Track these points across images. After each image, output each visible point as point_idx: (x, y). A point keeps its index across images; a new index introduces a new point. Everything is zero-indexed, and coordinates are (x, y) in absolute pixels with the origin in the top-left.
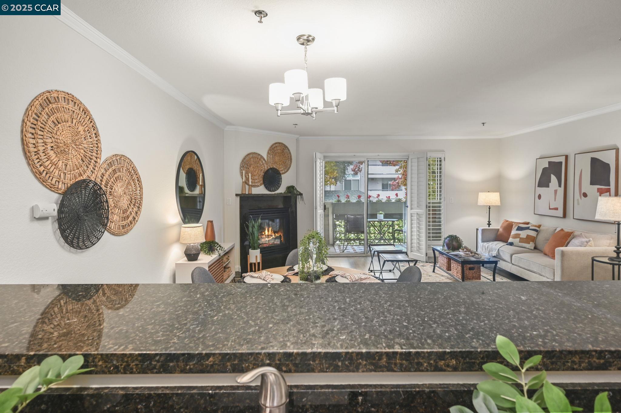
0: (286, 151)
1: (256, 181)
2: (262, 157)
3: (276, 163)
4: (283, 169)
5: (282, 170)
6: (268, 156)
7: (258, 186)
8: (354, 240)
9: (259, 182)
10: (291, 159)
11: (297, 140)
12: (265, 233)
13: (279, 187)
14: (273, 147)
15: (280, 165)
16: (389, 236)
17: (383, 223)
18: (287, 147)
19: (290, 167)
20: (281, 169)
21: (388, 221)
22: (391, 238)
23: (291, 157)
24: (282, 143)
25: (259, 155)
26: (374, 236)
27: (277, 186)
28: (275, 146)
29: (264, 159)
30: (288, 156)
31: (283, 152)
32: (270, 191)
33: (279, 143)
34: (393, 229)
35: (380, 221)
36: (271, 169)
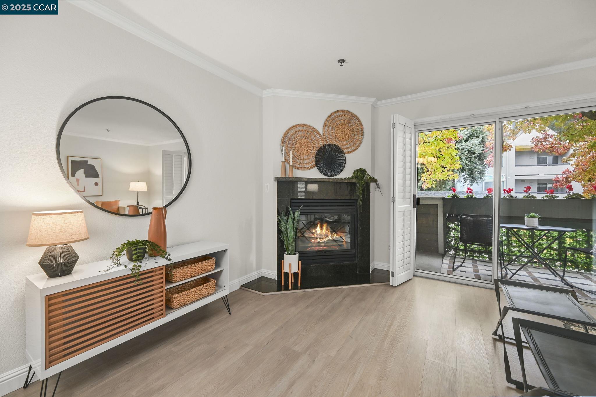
0: (354, 121)
1: (305, 162)
2: (314, 130)
3: (336, 137)
4: (348, 146)
5: (347, 148)
6: (324, 129)
7: (308, 169)
8: (480, 252)
9: (310, 163)
10: (363, 133)
11: (374, 107)
12: (316, 231)
13: (342, 170)
14: (333, 116)
15: (343, 141)
16: (551, 255)
17: (537, 233)
18: (355, 116)
19: (361, 143)
20: (345, 147)
21: (549, 231)
22: (557, 257)
23: (362, 129)
24: (348, 111)
25: (310, 127)
26: (519, 251)
27: (338, 170)
28: (335, 115)
29: (318, 133)
30: (358, 129)
31: (349, 123)
32: (327, 175)
33: (343, 111)
34: (560, 244)
35: (531, 230)
36: (329, 145)
